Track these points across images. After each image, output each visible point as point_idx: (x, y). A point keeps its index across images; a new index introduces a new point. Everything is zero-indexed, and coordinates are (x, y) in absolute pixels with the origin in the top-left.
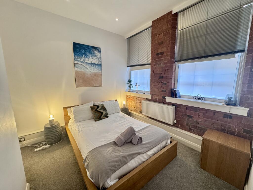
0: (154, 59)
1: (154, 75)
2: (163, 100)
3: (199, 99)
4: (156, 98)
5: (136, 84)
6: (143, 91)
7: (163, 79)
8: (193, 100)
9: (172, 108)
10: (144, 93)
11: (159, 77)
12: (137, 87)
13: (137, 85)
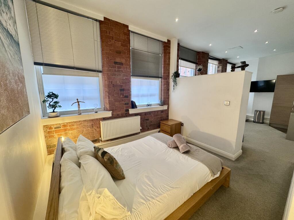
0: (111, 68)
1: (113, 87)
2: (126, 113)
3: (149, 106)
4: (118, 113)
5: (77, 99)
6: (94, 109)
7: (124, 92)
8: (146, 107)
9: (138, 118)
10: (96, 112)
11: (120, 89)
12: (79, 105)
13: (78, 102)
